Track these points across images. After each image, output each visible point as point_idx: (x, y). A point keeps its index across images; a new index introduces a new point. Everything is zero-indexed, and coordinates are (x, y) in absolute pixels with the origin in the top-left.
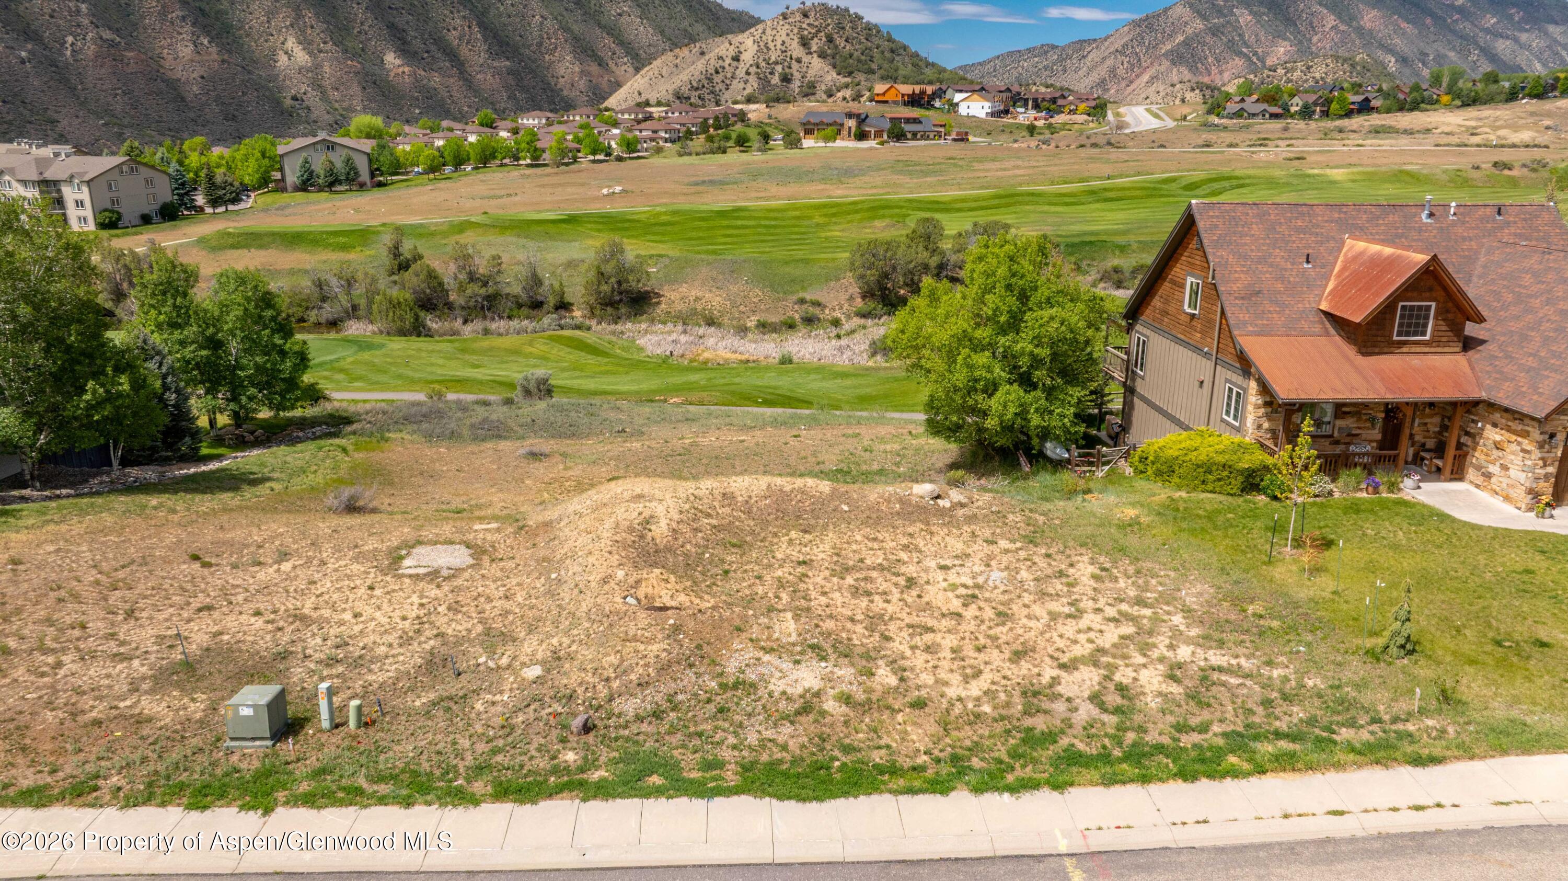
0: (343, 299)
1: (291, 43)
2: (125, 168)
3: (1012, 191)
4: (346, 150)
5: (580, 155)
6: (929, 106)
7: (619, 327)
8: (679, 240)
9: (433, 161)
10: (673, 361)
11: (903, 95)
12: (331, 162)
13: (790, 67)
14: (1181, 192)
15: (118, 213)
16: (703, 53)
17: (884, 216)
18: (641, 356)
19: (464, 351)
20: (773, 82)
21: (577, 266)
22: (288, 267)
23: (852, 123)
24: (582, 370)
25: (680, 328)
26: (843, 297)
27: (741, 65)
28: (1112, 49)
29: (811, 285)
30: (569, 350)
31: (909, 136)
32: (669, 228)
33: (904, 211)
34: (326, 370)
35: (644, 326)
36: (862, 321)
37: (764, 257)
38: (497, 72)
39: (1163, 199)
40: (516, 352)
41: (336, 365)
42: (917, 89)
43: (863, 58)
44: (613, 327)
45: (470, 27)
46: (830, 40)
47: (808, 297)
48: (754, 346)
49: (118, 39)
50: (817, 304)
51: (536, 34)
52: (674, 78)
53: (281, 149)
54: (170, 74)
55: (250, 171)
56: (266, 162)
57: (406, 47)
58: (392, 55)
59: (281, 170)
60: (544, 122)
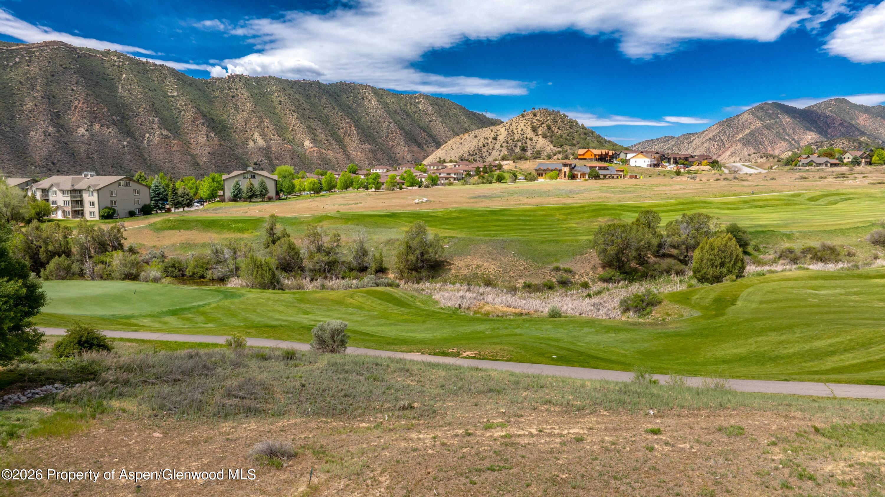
0: (231, 262)
1: (256, 135)
2: (122, 183)
3: (691, 200)
4: (261, 177)
5: (404, 186)
6: (611, 161)
7: (420, 286)
8: (464, 228)
9: (314, 185)
10: (460, 312)
11: (595, 155)
12: (251, 184)
13: (526, 143)
14: (807, 202)
15: (114, 210)
16: (476, 137)
17: (604, 215)
18: (436, 308)
19: (301, 301)
20: (516, 151)
21: (394, 243)
22: (202, 242)
23: (566, 169)
24: (387, 319)
25: (465, 287)
26: (588, 267)
27: (498, 142)
28: (707, 138)
29: (562, 257)
30: (380, 302)
31: (602, 177)
32: (457, 221)
33: (618, 212)
34: (191, 313)
35: (439, 285)
36: (605, 285)
37: (525, 238)
38: (363, 151)
39: (797, 206)
40: (339, 302)
41: (201, 309)
42: (604, 152)
43: (568, 138)
44: (416, 285)
45: (350, 127)
46: (549, 128)
47: (562, 266)
48: (524, 302)
49: (170, 135)
50: (570, 271)
51: (385, 131)
52: (460, 150)
53: (225, 177)
54: (193, 152)
55: (205, 189)
56: (214, 184)
57: (316, 138)
58: (308, 142)
59: (223, 189)
60: (385, 170)
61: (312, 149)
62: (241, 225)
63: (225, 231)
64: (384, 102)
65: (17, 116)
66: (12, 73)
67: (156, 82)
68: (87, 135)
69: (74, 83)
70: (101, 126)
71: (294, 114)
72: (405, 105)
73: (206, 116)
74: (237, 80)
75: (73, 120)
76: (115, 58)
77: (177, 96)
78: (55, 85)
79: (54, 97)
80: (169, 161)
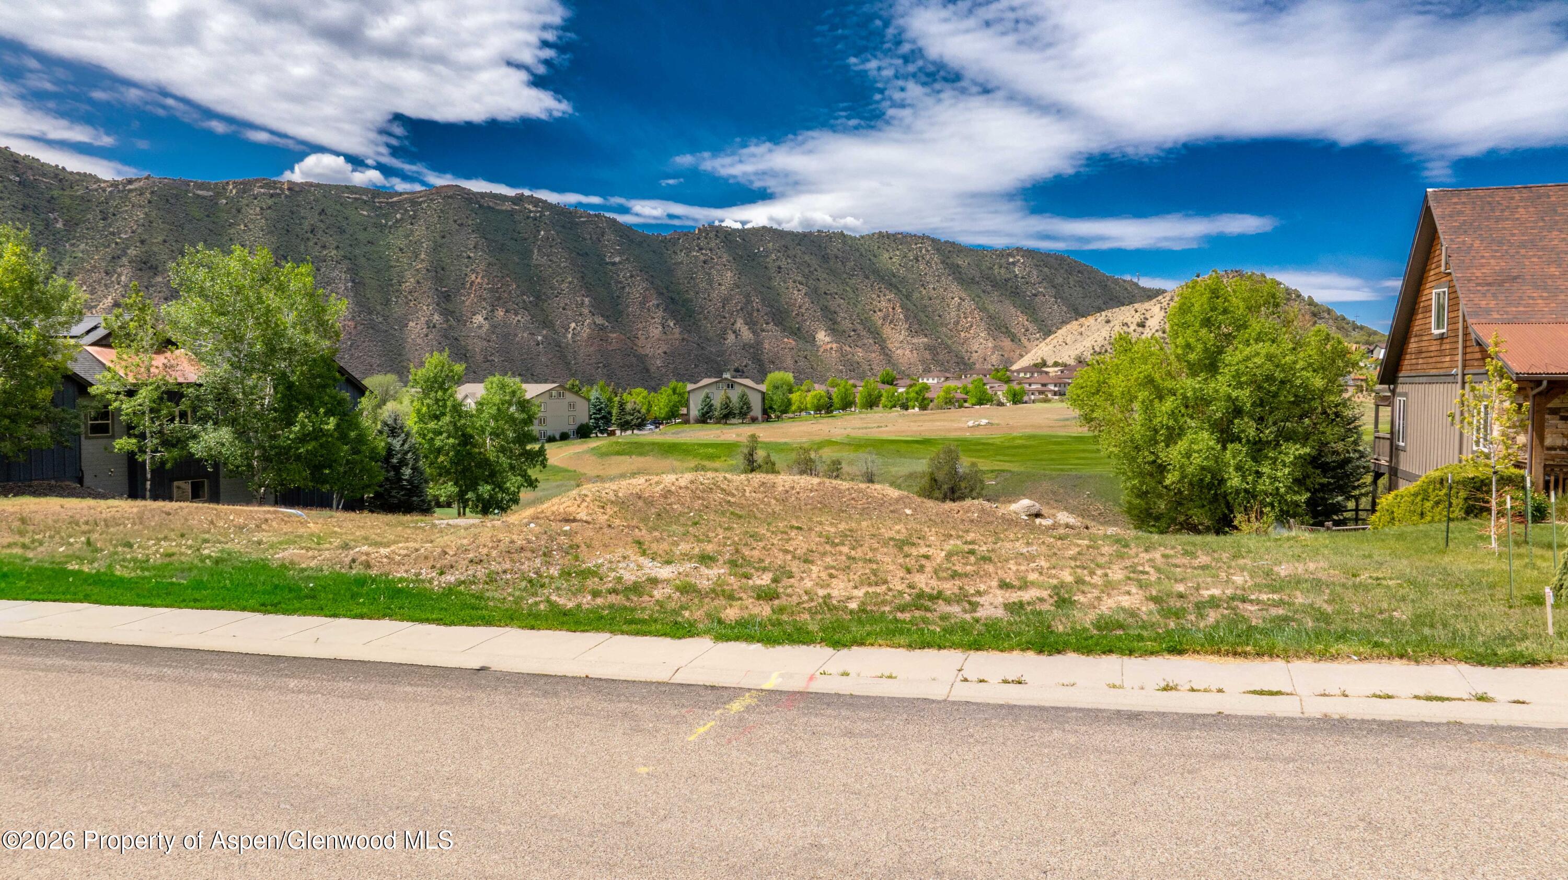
1: (740, 324)
2: (554, 393)
4: (742, 387)
5: (966, 405)
8: (1028, 460)
9: (820, 401)
12: (728, 398)
16: (1108, 322)
21: (918, 477)
27: (1147, 330)
38: (915, 348)
45: (893, 309)
49: (607, 324)
51: (953, 314)
52: (1078, 345)
53: (690, 387)
54: (641, 351)
55: (661, 405)
56: (675, 398)
57: (836, 327)
58: (823, 333)
59: (687, 405)
60: (943, 379)
61: (829, 346)
62: (711, 450)
63: (691, 458)
64: (953, 264)
65: (394, 299)
66: (391, 236)
67: (589, 242)
68: (486, 326)
69: (471, 247)
70: (507, 311)
71: (801, 287)
72: (991, 268)
73: (662, 294)
74: (712, 235)
75: (467, 303)
76: (531, 207)
77: (620, 263)
78: (445, 251)
79: (443, 269)
80: (605, 366)
